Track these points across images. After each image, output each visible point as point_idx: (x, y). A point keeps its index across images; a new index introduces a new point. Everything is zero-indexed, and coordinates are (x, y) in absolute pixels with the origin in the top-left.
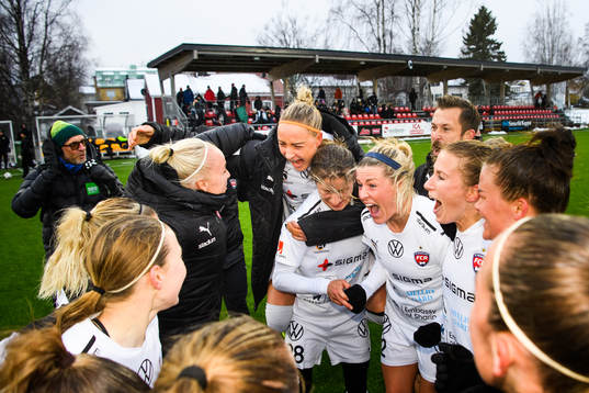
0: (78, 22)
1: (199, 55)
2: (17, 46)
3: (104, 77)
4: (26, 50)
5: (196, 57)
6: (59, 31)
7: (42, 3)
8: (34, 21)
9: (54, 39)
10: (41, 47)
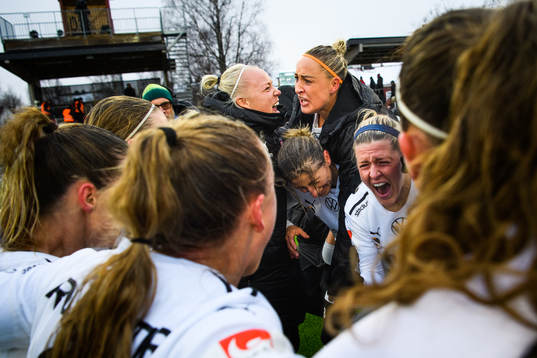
0: (264, 29)
1: (364, 48)
2: (218, 54)
3: (286, 77)
4: (224, 57)
5: (361, 50)
6: (248, 39)
7: (235, 17)
8: (229, 33)
9: (246, 46)
10: (235, 54)
